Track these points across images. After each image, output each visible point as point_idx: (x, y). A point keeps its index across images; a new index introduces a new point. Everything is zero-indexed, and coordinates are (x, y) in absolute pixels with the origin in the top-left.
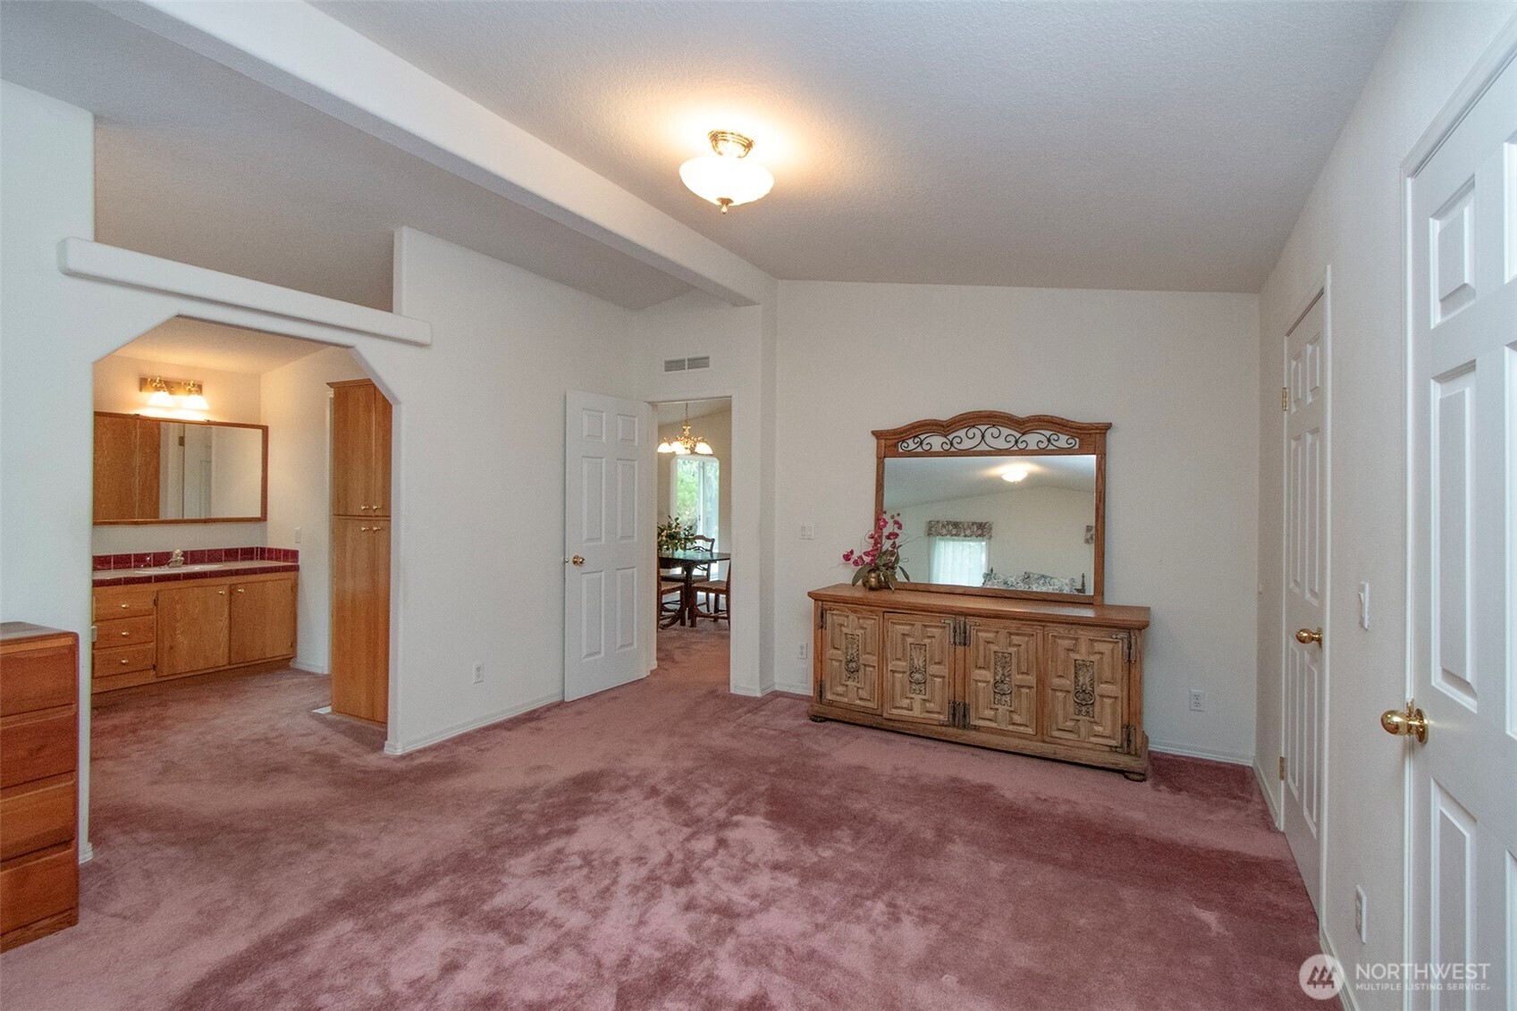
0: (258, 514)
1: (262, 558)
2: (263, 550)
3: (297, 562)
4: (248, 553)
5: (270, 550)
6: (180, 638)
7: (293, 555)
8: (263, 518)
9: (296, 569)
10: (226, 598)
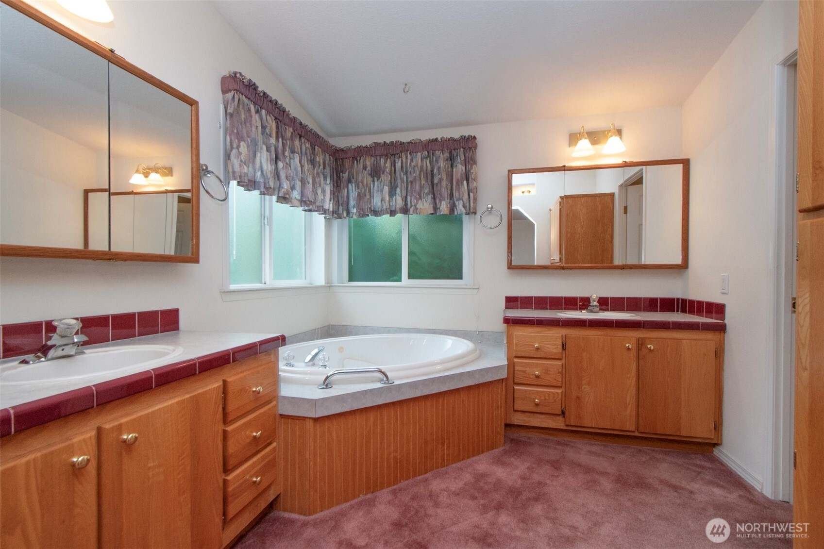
0: (678, 260)
1: (684, 311)
2: (684, 301)
3: (723, 319)
4: (668, 305)
5: (692, 302)
6: (586, 388)
7: (718, 309)
8: (684, 266)
9: (721, 329)
10: (633, 353)
